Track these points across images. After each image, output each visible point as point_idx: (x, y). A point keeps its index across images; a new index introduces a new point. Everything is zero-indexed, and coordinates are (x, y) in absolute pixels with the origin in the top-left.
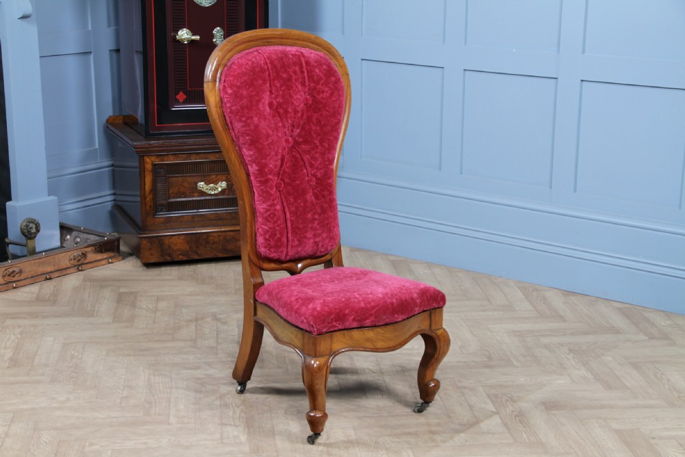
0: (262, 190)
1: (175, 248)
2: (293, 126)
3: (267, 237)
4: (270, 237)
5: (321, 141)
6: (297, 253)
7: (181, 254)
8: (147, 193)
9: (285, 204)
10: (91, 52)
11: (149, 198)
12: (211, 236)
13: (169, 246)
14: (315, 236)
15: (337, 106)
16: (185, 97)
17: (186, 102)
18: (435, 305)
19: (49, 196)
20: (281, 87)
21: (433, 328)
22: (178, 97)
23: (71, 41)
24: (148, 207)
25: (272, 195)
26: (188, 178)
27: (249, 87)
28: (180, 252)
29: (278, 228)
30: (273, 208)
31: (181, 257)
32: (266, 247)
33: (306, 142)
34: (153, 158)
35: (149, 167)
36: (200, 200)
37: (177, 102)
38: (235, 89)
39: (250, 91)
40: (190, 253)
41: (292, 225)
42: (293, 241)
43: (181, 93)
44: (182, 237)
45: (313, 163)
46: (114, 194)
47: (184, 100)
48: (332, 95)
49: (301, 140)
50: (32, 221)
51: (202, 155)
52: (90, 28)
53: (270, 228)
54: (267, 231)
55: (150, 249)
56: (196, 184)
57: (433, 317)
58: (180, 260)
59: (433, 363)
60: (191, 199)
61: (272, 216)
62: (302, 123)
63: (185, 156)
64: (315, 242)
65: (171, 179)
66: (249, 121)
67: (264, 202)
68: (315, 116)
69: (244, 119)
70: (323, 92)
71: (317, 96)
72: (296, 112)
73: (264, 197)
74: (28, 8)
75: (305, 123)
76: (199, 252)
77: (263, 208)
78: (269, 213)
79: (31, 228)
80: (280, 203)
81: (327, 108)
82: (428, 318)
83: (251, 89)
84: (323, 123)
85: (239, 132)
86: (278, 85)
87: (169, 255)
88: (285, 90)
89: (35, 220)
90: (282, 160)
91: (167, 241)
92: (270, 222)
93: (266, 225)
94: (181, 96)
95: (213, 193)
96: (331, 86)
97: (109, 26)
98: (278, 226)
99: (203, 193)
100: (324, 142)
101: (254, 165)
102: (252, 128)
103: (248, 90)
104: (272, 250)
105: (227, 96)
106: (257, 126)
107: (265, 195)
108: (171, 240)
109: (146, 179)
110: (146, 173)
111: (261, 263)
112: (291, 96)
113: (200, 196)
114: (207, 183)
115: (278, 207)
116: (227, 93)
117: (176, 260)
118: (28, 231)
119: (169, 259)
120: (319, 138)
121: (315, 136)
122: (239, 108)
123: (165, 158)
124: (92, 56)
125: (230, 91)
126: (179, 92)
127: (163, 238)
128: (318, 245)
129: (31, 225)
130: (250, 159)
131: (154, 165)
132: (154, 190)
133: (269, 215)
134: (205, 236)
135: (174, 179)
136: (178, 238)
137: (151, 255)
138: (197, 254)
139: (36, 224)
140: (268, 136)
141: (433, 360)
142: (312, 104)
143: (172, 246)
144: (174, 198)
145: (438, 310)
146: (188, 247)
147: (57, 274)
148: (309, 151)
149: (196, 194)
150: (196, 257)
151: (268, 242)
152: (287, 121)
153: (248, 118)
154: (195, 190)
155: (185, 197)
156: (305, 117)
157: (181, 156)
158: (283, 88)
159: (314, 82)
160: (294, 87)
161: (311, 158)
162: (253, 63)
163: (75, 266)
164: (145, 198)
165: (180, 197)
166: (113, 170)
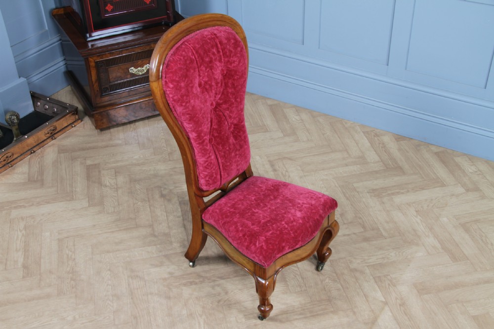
0: (201, 148)
1: (119, 116)
2: (216, 94)
3: (207, 179)
4: (209, 178)
5: (236, 99)
7: (123, 119)
8: (94, 83)
9: (217, 153)
12: (144, 104)
14: (237, 166)
15: (243, 69)
16: (112, 7)
19: (20, 77)
20: (206, 69)
21: (330, 223)
22: (107, 8)
25: (208, 150)
26: (122, 67)
27: (185, 79)
29: (214, 171)
30: (210, 159)
32: (206, 186)
33: (225, 102)
34: (95, 58)
35: (92, 64)
36: (132, 80)
37: (107, 12)
38: (175, 84)
39: (186, 81)
40: (130, 117)
41: (223, 166)
42: (224, 175)
44: (123, 108)
45: (231, 115)
47: (112, 10)
48: (239, 62)
49: (221, 102)
50: (13, 114)
51: (130, 50)
53: (209, 173)
54: (207, 175)
55: (102, 120)
56: (128, 69)
58: (123, 122)
60: (125, 80)
61: (209, 164)
62: (222, 90)
63: (118, 53)
65: (109, 69)
66: (188, 104)
67: (203, 157)
68: (230, 81)
69: (184, 104)
70: (234, 62)
71: (230, 66)
72: (217, 84)
73: (203, 153)
75: (224, 89)
77: (202, 161)
78: (207, 163)
79: (13, 119)
80: (214, 154)
81: (238, 73)
84: (236, 85)
85: (180, 113)
86: (204, 69)
87: (115, 121)
88: (208, 71)
90: (211, 122)
91: (113, 113)
92: (208, 168)
93: (206, 172)
95: (141, 73)
96: (238, 55)
98: (214, 170)
99: (133, 75)
100: (237, 98)
101: (193, 133)
102: (191, 108)
103: (184, 81)
104: (211, 186)
105: (169, 89)
106: (193, 107)
107: (203, 152)
109: (92, 73)
110: (91, 69)
111: (203, 193)
112: (213, 73)
113: (132, 77)
114: (136, 68)
115: (213, 157)
116: (169, 87)
120: (234, 96)
121: (231, 97)
122: (180, 97)
123: (104, 56)
125: (171, 86)
126: (107, 4)
127: (110, 111)
129: (13, 117)
130: (190, 130)
131: (96, 63)
132: (99, 79)
133: (208, 165)
134: (139, 105)
135: (112, 69)
136: (120, 109)
137: (103, 123)
138: (135, 116)
140: (201, 109)
142: (227, 72)
143: (116, 115)
144: (113, 81)
146: (128, 113)
147: (38, 147)
148: (228, 108)
149: (129, 76)
151: (208, 182)
152: (212, 92)
153: (187, 103)
154: (128, 73)
155: (122, 79)
156: (223, 84)
157: (115, 53)
158: (208, 69)
159: (227, 57)
160: (214, 66)
161: (230, 112)
162: (184, 57)
163: (50, 137)
164: (93, 86)
165: (117, 81)
166: (61, 43)
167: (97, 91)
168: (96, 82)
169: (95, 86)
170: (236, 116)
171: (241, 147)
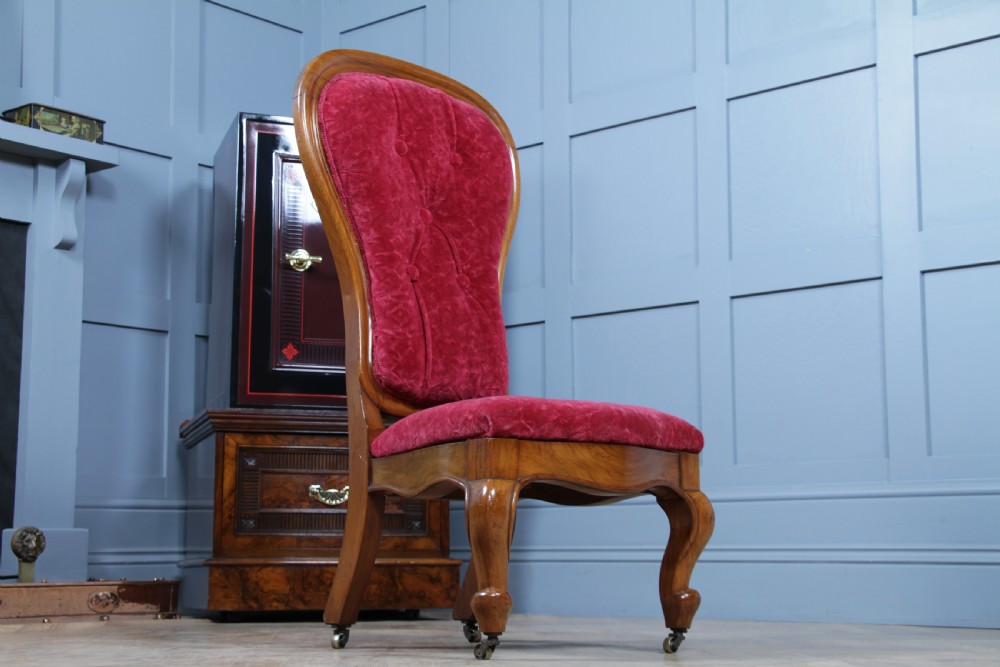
0: (384, 271)
1: (266, 588)
2: (433, 190)
3: (393, 348)
4: (397, 348)
5: (479, 222)
6: (442, 386)
7: (275, 599)
8: (224, 496)
9: (421, 301)
10: (166, 332)
11: (229, 501)
12: (328, 572)
13: (257, 584)
14: (470, 364)
15: (501, 176)
16: (296, 352)
17: (298, 359)
18: (688, 444)
20: (415, 125)
21: (686, 486)
22: (284, 351)
23: (137, 308)
24: (226, 516)
25: (401, 281)
26: (294, 477)
27: (367, 110)
28: (273, 597)
29: (410, 336)
30: (402, 301)
31: (275, 604)
32: (390, 366)
33: (453, 218)
34: (239, 438)
35: (231, 450)
36: (311, 514)
38: (343, 109)
39: (367, 114)
40: (292, 598)
41: (433, 336)
42: (435, 363)
43: (290, 346)
44: (279, 570)
45: (467, 253)
46: (184, 553)
47: (294, 356)
48: (493, 158)
49: (445, 214)
50: (33, 531)
51: (317, 439)
52: (169, 297)
53: (398, 334)
54: (393, 339)
55: (225, 587)
56: (307, 487)
57: (684, 466)
58: (274, 609)
59: (687, 553)
60: (296, 510)
61: (400, 314)
62: (447, 187)
63: (291, 438)
64: (472, 375)
65: (267, 476)
66: (365, 159)
67: (387, 291)
68: (469, 182)
69: (357, 154)
70: (480, 150)
71: (469, 155)
73: (388, 284)
74: (72, 234)
75: (452, 189)
76: (307, 598)
77: (386, 301)
78: (396, 308)
80: (414, 297)
81: (487, 176)
82: (676, 466)
83: (369, 113)
84: (480, 195)
85: (348, 175)
86: (411, 121)
87: (256, 600)
88: (421, 131)
89: (38, 531)
90: (418, 235)
91: (253, 575)
92: (397, 324)
93: (392, 329)
94: (290, 351)
95: (334, 503)
97: (198, 300)
98: (411, 332)
99: (317, 503)
100: (483, 224)
101: (372, 231)
102: (370, 170)
103: (364, 112)
104: (401, 372)
105: (331, 118)
106: (377, 169)
108: (259, 574)
109: (226, 471)
110: (226, 461)
111: (381, 398)
112: (430, 143)
113: (312, 508)
114: (325, 487)
115: (411, 303)
116: (330, 114)
117: (267, 608)
118: (24, 546)
119: (254, 605)
120: (474, 216)
121: (468, 212)
122: (350, 136)
123: (259, 439)
124: (167, 339)
125: (334, 111)
126: (287, 344)
127: (247, 569)
128: (475, 381)
129: (29, 536)
130: (365, 220)
131: (240, 450)
132: (237, 488)
133: (396, 313)
134: (317, 571)
135: (272, 476)
136: (272, 571)
137: (226, 596)
138: (304, 602)
139: (38, 537)
140: (394, 191)
141: (687, 547)
142: (463, 165)
143: (261, 583)
144: (269, 507)
145: (691, 455)
146: (288, 588)
148: (460, 234)
149: (307, 504)
150: (301, 607)
152: (425, 180)
153: (364, 153)
154: (305, 497)
155: (288, 507)
156: (453, 179)
157: (283, 437)
158: (419, 128)
159: (467, 132)
161: (462, 244)
163: (98, 613)
164: (222, 502)
165: (279, 507)
166: (186, 514)
167: (230, 517)
168: (230, 495)
169: (226, 504)
170: (477, 261)
171: (484, 329)
